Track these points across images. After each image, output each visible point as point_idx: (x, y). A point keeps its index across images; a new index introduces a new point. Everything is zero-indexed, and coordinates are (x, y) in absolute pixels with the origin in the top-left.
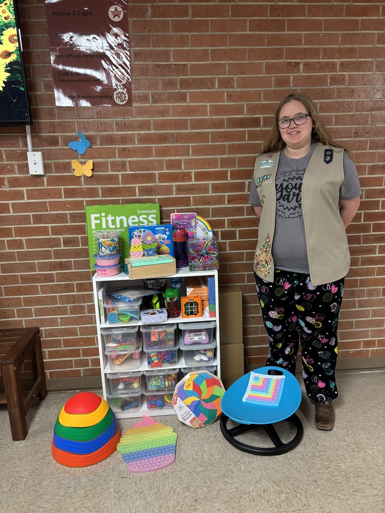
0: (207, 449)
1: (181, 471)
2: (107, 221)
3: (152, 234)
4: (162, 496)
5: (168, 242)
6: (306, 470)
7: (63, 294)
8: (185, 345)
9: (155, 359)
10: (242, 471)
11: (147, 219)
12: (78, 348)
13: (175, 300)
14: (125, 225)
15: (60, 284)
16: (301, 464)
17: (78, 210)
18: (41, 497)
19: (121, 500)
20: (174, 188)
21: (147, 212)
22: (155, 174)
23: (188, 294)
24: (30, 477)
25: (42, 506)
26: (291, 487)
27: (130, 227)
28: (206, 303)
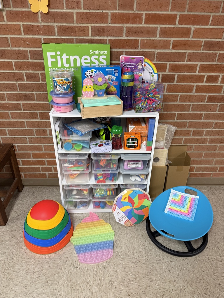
0: (137, 247)
1: (117, 266)
2: (62, 60)
3: (103, 76)
4: (103, 288)
5: (116, 83)
6: (212, 273)
7: (29, 120)
8: (124, 169)
9: (100, 178)
10: (164, 269)
11: (98, 59)
12: (43, 159)
13: (119, 136)
14: (79, 65)
15: (26, 112)
16: (207, 267)
17: (37, 47)
18: (14, 280)
19: (73, 289)
20: (125, 29)
21: (98, 52)
22: (107, 14)
23: (130, 131)
24: (6, 260)
25: (14, 289)
26: (201, 289)
27: (83, 67)
28: (144, 138)
